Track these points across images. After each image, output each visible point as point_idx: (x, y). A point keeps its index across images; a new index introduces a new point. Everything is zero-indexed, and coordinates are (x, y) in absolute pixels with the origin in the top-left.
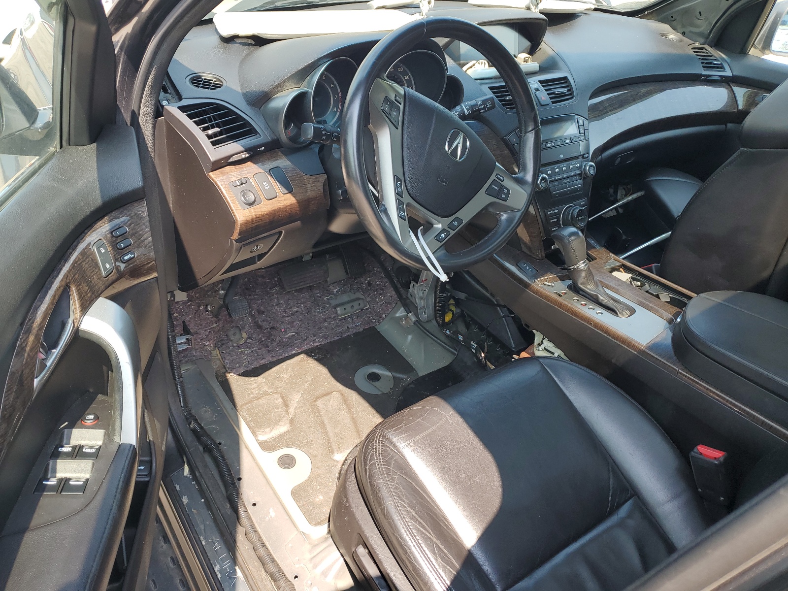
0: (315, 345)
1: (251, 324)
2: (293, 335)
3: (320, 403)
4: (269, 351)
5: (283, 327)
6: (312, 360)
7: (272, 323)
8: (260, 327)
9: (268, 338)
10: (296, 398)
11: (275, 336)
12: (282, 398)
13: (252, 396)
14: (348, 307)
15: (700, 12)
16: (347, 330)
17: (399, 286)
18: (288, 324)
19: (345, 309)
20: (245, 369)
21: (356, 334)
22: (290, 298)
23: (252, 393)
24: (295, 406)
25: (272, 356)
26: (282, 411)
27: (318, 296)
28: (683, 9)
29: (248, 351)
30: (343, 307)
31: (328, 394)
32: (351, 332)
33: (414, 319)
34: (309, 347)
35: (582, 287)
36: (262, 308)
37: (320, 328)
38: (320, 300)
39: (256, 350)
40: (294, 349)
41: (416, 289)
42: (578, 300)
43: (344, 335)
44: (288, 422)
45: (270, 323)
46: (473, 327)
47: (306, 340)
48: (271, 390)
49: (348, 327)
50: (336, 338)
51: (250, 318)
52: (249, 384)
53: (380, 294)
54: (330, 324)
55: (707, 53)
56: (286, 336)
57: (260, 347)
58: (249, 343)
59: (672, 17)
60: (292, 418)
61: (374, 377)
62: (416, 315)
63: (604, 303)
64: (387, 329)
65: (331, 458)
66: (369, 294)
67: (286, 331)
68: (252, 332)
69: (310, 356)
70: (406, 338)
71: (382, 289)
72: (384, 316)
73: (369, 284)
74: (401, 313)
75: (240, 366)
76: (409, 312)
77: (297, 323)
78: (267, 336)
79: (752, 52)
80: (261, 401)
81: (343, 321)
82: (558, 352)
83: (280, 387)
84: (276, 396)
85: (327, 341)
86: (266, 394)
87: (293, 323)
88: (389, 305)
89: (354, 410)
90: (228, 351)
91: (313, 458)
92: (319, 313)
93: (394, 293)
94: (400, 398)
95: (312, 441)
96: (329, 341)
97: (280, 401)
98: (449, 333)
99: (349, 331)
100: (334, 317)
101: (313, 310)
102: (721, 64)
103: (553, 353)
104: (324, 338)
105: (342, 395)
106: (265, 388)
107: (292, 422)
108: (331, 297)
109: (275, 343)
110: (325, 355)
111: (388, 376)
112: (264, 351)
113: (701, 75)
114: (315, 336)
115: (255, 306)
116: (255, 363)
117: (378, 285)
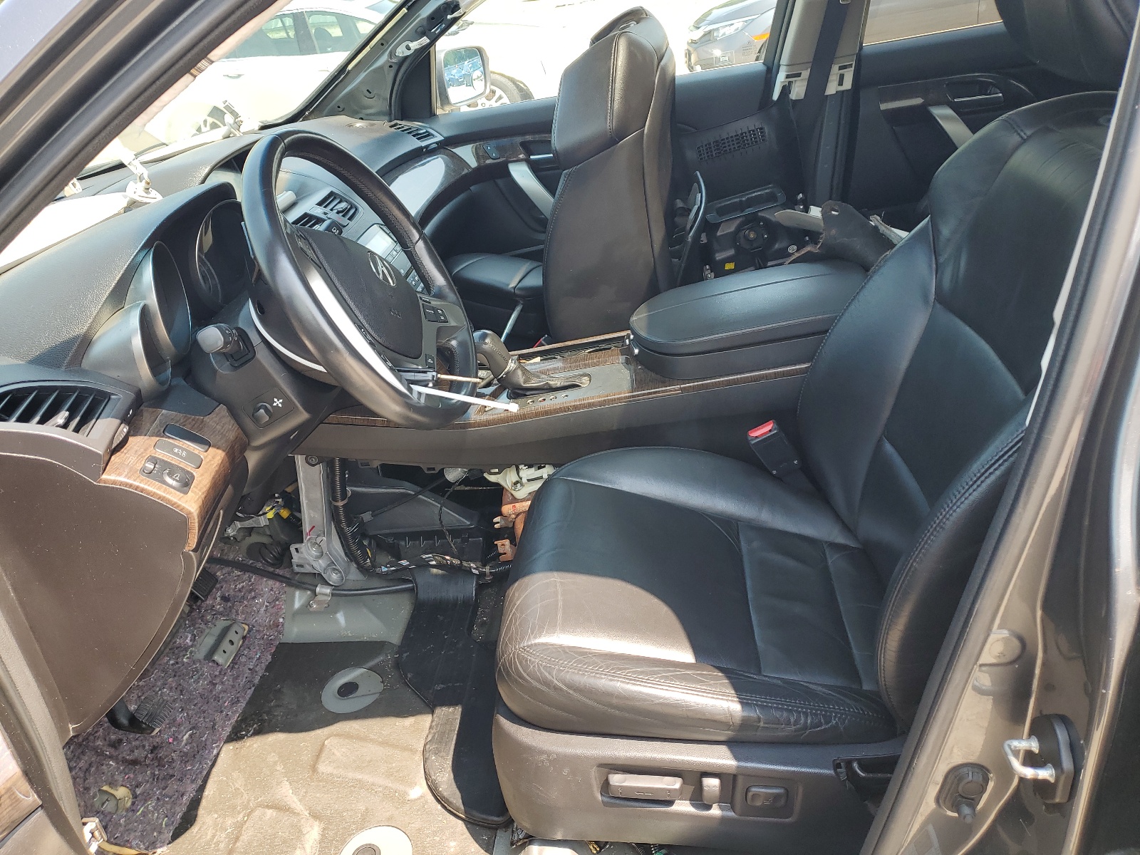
0: (233, 721)
1: (119, 768)
2: (190, 735)
3: (323, 768)
4: (181, 780)
5: (166, 736)
6: (250, 739)
7: (147, 745)
8: (135, 762)
9: (161, 765)
10: (286, 792)
11: (167, 756)
12: (268, 807)
13: (222, 846)
14: (225, 645)
15: (368, 90)
16: (252, 674)
17: (271, 569)
18: (170, 728)
19: (224, 652)
20: (172, 828)
21: (268, 668)
22: (140, 694)
23: (217, 844)
24: (296, 800)
25: (193, 781)
26: (288, 819)
27: (172, 665)
28: (344, 96)
29: (151, 804)
30: (220, 651)
31: (321, 751)
32: (261, 671)
33: (328, 590)
34: (229, 729)
35: (528, 385)
36: (113, 737)
37: (217, 699)
38: (179, 667)
39: (161, 793)
40: (213, 748)
41: (304, 552)
42: (533, 402)
43: (256, 681)
44: (311, 820)
45: (144, 746)
46: (403, 543)
47: (214, 725)
48: (241, 816)
49: (249, 669)
50: (250, 692)
51: (111, 763)
52: (200, 838)
53: (254, 598)
54: (222, 683)
55: (403, 127)
56: (183, 744)
57: (163, 785)
58: (142, 794)
59: (339, 107)
60: (309, 814)
61: (348, 690)
62: (326, 583)
63: (558, 385)
64: (297, 631)
65: (411, 801)
66: (237, 612)
67: (176, 739)
68: (132, 776)
69: (242, 738)
70: (336, 621)
71: (250, 591)
72: (281, 620)
73: (225, 599)
74: (299, 599)
75: (160, 833)
76: (313, 588)
77: (180, 717)
78: (156, 764)
79: (439, 112)
80: (245, 838)
81: (236, 666)
82: (546, 472)
83: (249, 801)
84: (257, 813)
85: (244, 705)
86: (239, 826)
87: (174, 720)
88: (277, 603)
89: (372, 736)
90: (121, 829)
91: (390, 823)
92: (197, 682)
93: (271, 582)
94: (409, 676)
95: (367, 809)
96: (245, 702)
97: (270, 812)
98: (386, 569)
99: (256, 672)
100: (220, 672)
101: (185, 685)
102: (427, 132)
103: (541, 478)
104: (234, 705)
105: (338, 735)
106: (229, 821)
107: (315, 816)
108: (191, 653)
109: (177, 764)
110: (259, 721)
111: (362, 675)
112: (173, 785)
113: (421, 148)
114: (222, 712)
115: (99, 743)
116: (178, 809)
117: (240, 590)
